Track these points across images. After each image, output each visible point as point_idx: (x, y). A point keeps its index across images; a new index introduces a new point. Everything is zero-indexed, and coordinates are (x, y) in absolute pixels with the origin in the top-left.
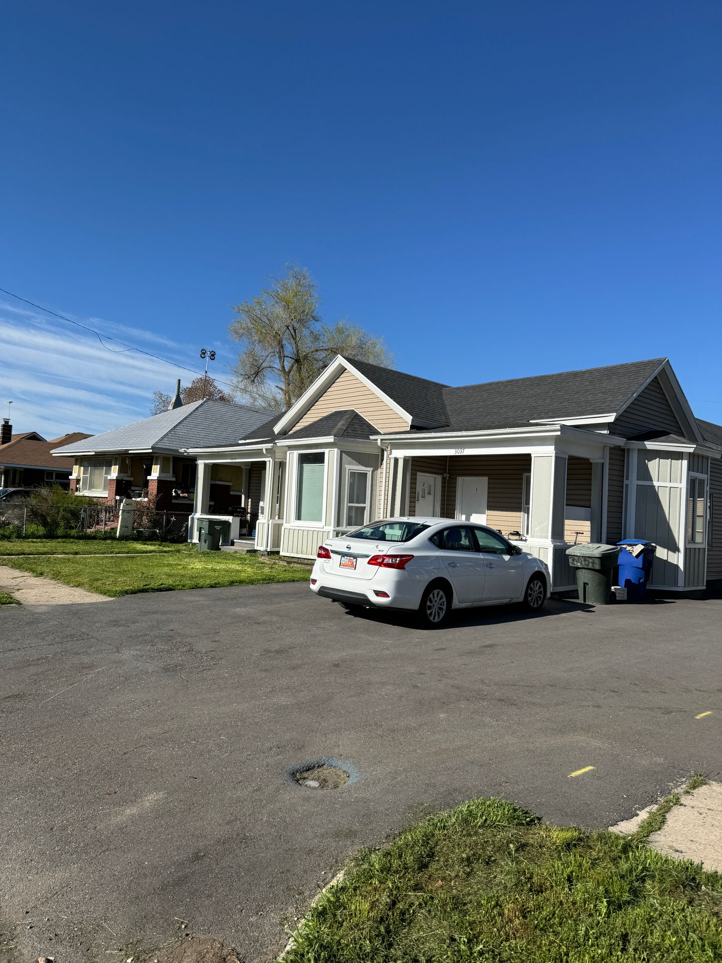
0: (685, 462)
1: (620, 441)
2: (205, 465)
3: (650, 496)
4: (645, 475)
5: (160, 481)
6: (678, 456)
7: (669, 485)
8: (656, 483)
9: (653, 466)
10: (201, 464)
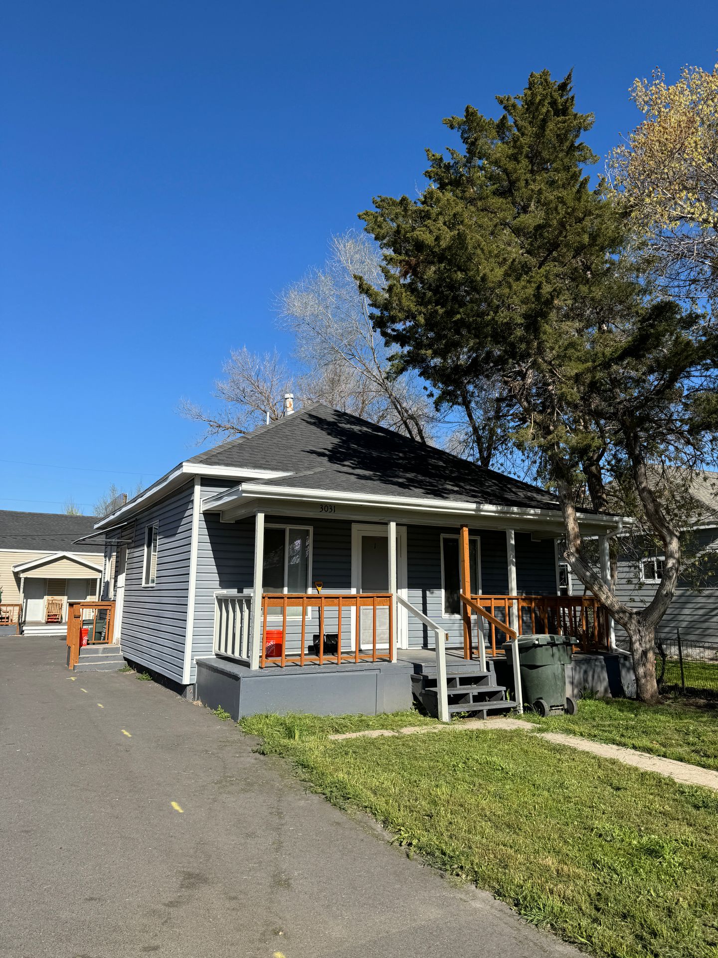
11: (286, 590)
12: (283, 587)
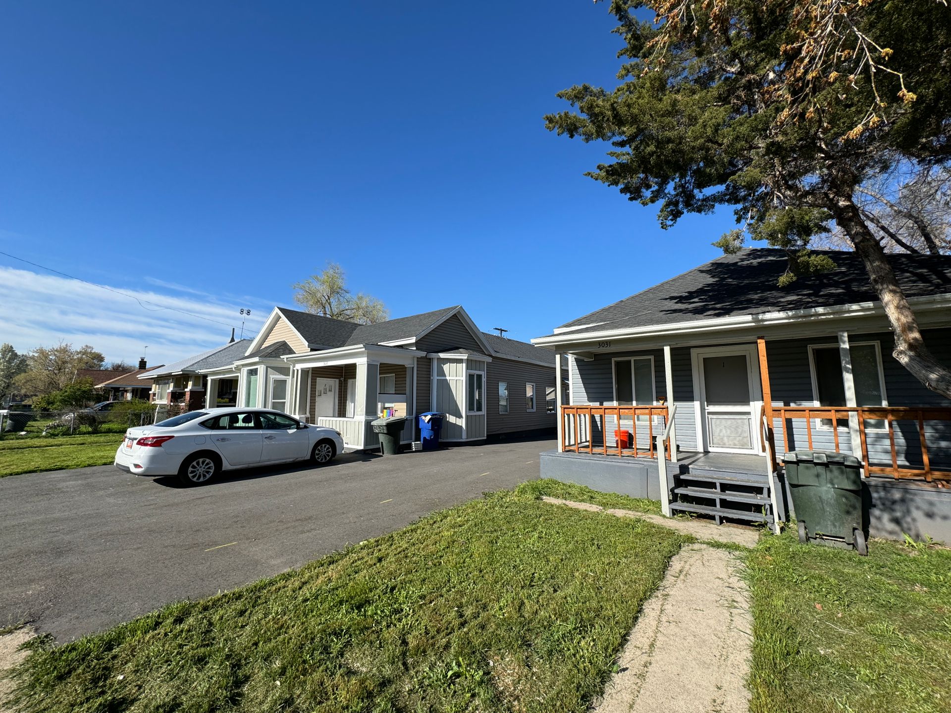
0: (464, 365)
1: (423, 354)
2: (212, 380)
3: (444, 385)
4: (442, 373)
5: (191, 392)
6: (459, 361)
7: (455, 378)
8: (448, 378)
9: (446, 367)
10: (209, 379)
11: (634, 403)
12: (632, 401)
